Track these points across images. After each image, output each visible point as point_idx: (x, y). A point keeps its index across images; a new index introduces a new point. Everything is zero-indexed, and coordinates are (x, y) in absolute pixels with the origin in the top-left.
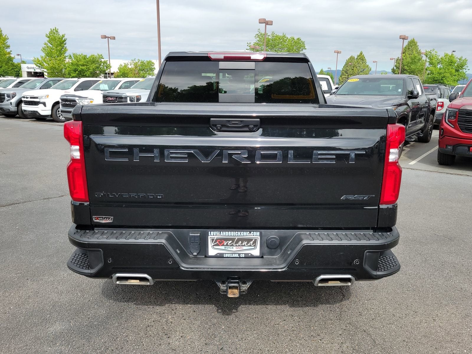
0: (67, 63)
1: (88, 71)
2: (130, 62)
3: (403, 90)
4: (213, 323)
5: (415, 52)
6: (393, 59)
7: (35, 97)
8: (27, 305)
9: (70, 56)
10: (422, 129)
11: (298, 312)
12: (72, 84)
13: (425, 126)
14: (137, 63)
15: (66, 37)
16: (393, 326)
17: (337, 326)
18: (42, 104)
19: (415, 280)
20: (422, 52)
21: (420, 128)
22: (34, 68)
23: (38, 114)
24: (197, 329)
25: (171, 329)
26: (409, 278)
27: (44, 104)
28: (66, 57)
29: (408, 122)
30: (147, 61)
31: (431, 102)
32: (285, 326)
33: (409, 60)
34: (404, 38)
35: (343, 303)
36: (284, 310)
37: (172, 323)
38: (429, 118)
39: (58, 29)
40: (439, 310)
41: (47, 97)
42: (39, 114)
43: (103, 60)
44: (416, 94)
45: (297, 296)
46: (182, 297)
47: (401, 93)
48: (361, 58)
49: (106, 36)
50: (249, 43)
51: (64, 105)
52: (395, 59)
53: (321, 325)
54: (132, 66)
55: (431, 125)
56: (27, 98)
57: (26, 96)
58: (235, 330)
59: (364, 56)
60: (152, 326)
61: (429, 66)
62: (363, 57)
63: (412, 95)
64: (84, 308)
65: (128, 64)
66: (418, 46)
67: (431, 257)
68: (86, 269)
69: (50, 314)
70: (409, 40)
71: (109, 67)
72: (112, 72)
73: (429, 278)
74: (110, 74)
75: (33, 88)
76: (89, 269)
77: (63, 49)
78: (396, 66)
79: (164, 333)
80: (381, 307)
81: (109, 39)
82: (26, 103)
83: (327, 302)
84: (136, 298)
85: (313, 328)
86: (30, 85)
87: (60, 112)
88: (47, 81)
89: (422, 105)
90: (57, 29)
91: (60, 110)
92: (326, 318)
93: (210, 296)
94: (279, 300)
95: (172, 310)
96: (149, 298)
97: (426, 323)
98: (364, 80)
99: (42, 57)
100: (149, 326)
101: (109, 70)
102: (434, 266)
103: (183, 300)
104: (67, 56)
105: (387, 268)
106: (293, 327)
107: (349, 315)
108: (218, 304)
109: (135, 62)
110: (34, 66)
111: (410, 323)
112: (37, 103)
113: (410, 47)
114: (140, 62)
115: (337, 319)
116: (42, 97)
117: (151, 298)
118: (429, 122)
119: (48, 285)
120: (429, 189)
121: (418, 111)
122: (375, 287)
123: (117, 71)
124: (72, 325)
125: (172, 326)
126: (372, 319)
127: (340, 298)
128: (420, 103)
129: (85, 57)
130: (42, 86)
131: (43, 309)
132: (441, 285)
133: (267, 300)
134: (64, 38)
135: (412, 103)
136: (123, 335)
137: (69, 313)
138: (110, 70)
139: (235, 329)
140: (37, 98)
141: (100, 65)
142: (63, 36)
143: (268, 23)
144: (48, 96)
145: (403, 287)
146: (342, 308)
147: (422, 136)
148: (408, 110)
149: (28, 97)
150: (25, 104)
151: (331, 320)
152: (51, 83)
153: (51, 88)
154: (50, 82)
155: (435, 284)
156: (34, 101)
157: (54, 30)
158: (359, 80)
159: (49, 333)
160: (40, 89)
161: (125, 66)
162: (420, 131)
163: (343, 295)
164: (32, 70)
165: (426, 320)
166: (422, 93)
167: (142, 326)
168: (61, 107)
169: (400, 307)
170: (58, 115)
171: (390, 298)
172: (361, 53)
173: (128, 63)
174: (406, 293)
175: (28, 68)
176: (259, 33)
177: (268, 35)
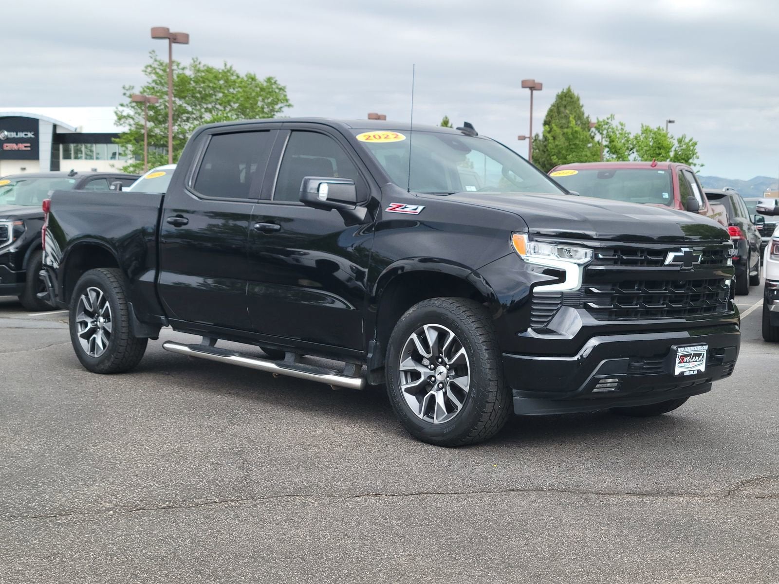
5: (574, 123)
6: (525, 138)
34: (531, 86)
50: (127, 87)
52: (529, 138)
66: (582, 106)
113: (562, 110)
143: (176, 39)
176: (156, 60)
177: (181, 66)
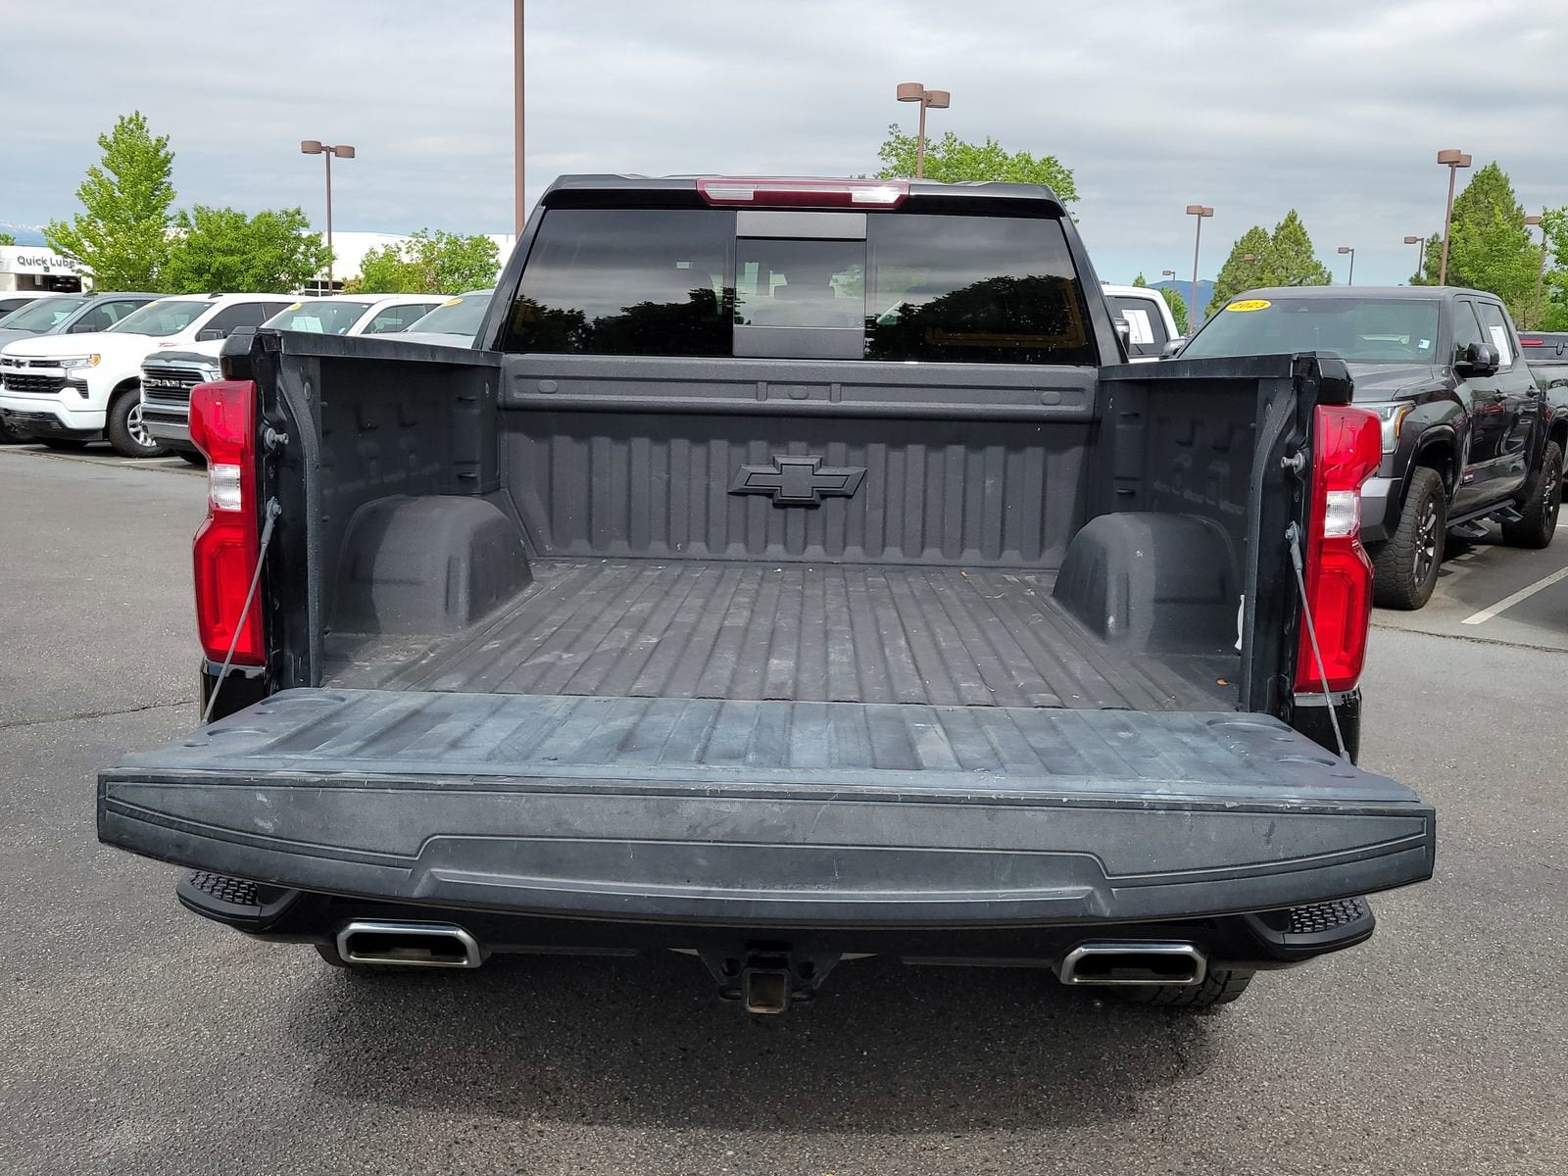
0: (171, 243)
1: (247, 270)
2: (407, 239)
3: (1437, 345)
4: (693, 1140)
5: (1500, 217)
6: (1414, 240)
7: (50, 362)
8: (18, 1062)
9: (184, 217)
10: (1518, 497)
11: (1011, 1110)
12: (188, 316)
13: (1528, 486)
14: (431, 244)
15: (170, 149)
16: (1362, 1166)
17: (1153, 1161)
18: (74, 389)
19: (1455, 1018)
20: (1528, 215)
21: (1508, 491)
22: (44, 262)
23: (55, 424)
24: (633, 1157)
25: (540, 1153)
26: (1433, 1010)
27: (82, 388)
28: (169, 223)
29: (1460, 464)
30: (471, 238)
31: (1549, 393)
32: (960, 1157)
33: (1477, 244)
34: (1454, 161)
35: (1181, 1085)
36: (959, 1103)
37: (542, 1136)
38: (1544, 454)
39: (145, 118)
40: (1541, 1118)
41: (92, 360)
42: (61, 424)
43: (305, 233)
44: (1486, 359)
45: (1007, 1059)
46: (580, 1050)
47: (1429, 356)
48: (1292, 234)
49: (320, 143)
51: (155, 393)
52: (1422, 240)
53: (1094, 1155)
54: (415, 255)
55: (1554, 483)
56: (19, 364)
57: (14, 359)
58: (774, 1163)
59: (1302, 229)
60: (471, 1142)
61: (1556, 270)
62: (1299, 233)
63: (1472, 364)
64: (224, 1078)
65: (400, 249)
66: (1513, 192)
67: (1525, 945)
68: (244, 903)
69: (99, 1094)
70: (1477, 167)
71: (326, 257)
72: (337, 278)
73: (1511, 1012)
74: (330, 285)
75: (42, 330)
76: (254, 904)
77: (157, 193)
78: (1427, 268)
79: (512, 1165)
80: (1323, 1103)
81: (332, 154)
82: (16, 382)
83: (1120, 1082)
84: (413, 1049)
85: (1061, 1165)
86: (32, 320)
87: (139, 420)
88: (96, 305)
89: (1519, 403)
90: (141, 119)
91: (139, 409)
92: (1112, 1133)
93: (685, 1050)
94: (942, 1070)
95: (545, 1092)
96: (458, 1052)
97: (1487, 1160)
98: (1291, 306)
99: (79, 221)
100: (457, 1143)
101: (325, 270)
102: (1533, 971)
103: (584, 1061)
104: (171, 219)
105: (1325, 923)
106: (987, 1161)
107: (1200, 1126)
108: (713, 1076)
109: (425, 241)
110: (47, 253)
111: (1428, 1158)
112: (56, 384)
113: (1482, 197)
114: (445, 240)
115: (1153, 1139)
116: (75, 361)
117: (467, 1051)
118: (1544, 470)
119: (93, 1001)
120: (1537, 710)
121: (1503, 429)
122: (1301, 1038)
123: (357, 276)
124: (178, 1130)
125: (542, 1145)
126: (1286, 1143)
127: (1168, 1069)
128: (1506, 395)
129: (237, 222)
130: (75, 323)
131: (75, 1078)
132: (1553, 1035)
133: (895, 1068)
134: (166, 149)
135: (1476, 394)
136: (363, 1169)
137: (168, 1093)
138: (330, 270)
139: (773, 1159)
140: (55, 364)
141: (294, 251)
142: (161, 143)
143: (930, 100)
144: (97, 358)
145: (1409, 1038)
146: (1175, 1103)
147: (1516, 520)
148: (1459, 418)
149: (22, 360)
150: (11, 389)
151: (1132, 1140)
152: (109, 310)
153: (108, 329)
154: (104, 309)
155: (1532, 1032)
156: (44, 377)
157: (131, 120)
158: (1269, 304)
159: (96, 1154)
160: (70, 331)
161: (386, 255)
162: (1511, 502)
163: (1182, 1062)
164: (37, 270)
165: (1487, 1151)
166: (1515, 357)
167: (431, 1140)
168: (143, 398)
169: (1393, 1104)
170: (132, 430)
171: (1357, 1073)
172: (1292, 218)
173: (401, 245)
174: (1421, 1059)
175: (22, 261)
176: (898, 137)
177: (931, 144)
